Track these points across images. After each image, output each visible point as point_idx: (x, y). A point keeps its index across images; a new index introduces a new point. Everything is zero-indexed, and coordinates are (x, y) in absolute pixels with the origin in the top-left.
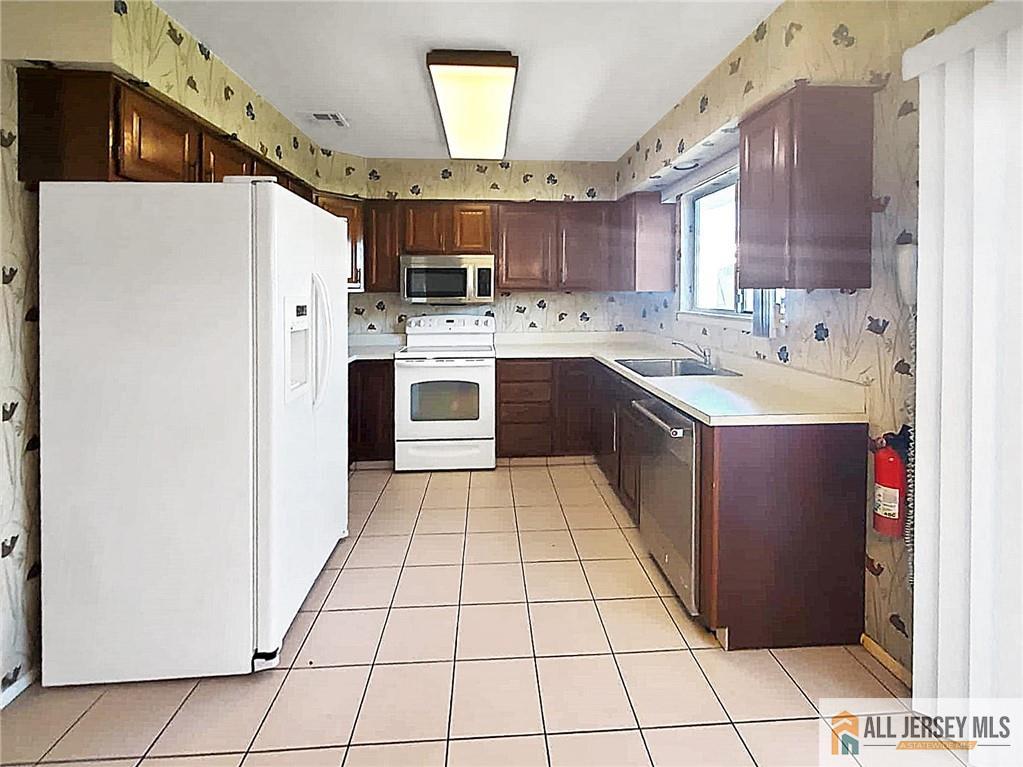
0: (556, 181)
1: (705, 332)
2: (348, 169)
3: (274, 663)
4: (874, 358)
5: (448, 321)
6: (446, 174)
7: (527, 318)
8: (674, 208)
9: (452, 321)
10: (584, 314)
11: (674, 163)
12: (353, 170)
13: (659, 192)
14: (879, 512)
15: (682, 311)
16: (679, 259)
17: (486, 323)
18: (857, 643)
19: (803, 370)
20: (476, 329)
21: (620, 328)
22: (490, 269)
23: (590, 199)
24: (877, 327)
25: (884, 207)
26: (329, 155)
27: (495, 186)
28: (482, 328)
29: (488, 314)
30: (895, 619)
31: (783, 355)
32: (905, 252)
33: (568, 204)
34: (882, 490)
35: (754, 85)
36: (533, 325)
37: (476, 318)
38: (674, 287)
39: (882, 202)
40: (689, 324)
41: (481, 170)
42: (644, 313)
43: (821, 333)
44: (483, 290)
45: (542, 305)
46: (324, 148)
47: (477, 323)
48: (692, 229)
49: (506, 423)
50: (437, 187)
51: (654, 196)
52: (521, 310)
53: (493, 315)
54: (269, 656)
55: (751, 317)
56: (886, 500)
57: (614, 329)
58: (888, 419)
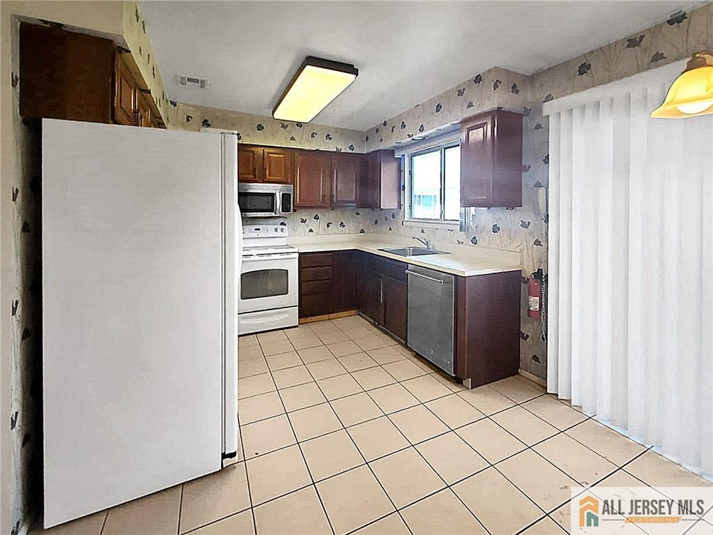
0: (331, 139)
1: (423, 231)
2: (188, 117)
3: (236, 459)
4: (524, 240)
5: (256, 229)
6: (260, 128)
7: (307, 225)
8: (400, 160)
9: (259, 229)
10: (342, 223)
11: (414, 137)
12: (192, 118)
13: (393, 150)
14: (531, 309)
15: (406, 219)
16: (404, 190)
17: (282, 230)
18: (517, 374)
19: (485, 247)
20: (275, 234)
21: (362, 231)
22: (290, 194)
23: (351, 151)
24: (525, 225)
25: (528, 170)
26: (175, 105)
27: (293, 139)
28: (279, 233)
29: (282, 224)
30: (535, 358)
31: (474, 241)
32: (542, 191)
33: (338, 153)
34: (532, 299)
35: (473, 104)
36: (311, 231)
37: (276, 227)
38: (400, 206)
39: (527, 167)
40: (410, 227)
41: (284, 127)
42: (376, 221)
43: (496, 229)
44: (285, 208)
45: (316, 218)
46: (172, 100)
47: (276, 230)
48: (411, 173)
49: (306, 295)
50: (254, 136)
51: (390, 153)
52: (303, 221)
53: (285, 225)
54: (232, 455)
55: (458, 223)
56: (534, 303)
57: (359, 232)
58: (531, 267)
